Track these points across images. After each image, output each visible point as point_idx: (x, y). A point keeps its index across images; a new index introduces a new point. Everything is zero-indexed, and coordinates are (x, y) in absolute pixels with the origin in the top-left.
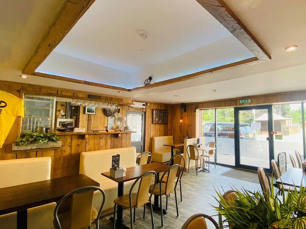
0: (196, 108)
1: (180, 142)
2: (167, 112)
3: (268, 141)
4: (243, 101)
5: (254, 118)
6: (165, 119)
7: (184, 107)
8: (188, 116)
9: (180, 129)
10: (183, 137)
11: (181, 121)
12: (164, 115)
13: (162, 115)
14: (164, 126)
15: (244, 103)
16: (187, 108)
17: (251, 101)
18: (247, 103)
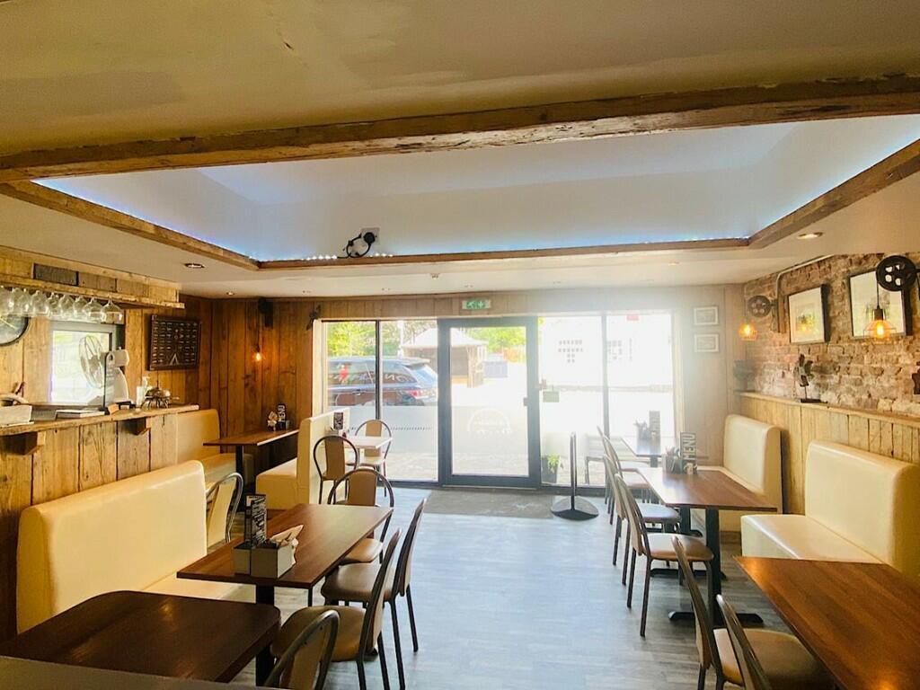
0: (314, 316)
1: (251, 428)
2: (195, 324)
3: (526, 407)
4: (471, 304)
5: (402, 342)
6: (190, 351)
7: (267, 311)
8: (279, 342)
9: (246, 385)
10: (259, 411)
11: (258, 357)
12: (188, 336)
13: (182, 336)
14: (187, 378)
15: (471, 310)
16: (276, 313)
17: (492, 304)
18: (483, 310)
